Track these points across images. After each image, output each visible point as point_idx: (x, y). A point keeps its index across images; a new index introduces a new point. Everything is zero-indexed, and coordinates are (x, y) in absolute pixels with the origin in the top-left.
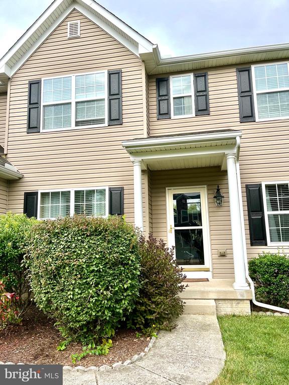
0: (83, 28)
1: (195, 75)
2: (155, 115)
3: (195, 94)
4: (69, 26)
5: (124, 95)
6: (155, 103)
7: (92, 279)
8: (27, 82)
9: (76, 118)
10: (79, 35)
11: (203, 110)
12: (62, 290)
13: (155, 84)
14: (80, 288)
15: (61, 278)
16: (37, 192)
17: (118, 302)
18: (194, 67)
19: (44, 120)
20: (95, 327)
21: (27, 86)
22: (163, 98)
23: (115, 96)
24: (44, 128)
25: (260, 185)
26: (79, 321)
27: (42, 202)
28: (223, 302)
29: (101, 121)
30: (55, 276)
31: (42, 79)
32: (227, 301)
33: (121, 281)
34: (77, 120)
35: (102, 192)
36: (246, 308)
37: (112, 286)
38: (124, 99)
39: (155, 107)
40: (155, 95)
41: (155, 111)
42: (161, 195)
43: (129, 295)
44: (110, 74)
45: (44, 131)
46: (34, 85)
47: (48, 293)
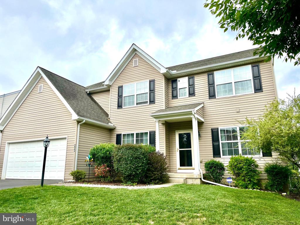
0: (139, 62)
1: (188, 78)
2: (171, 97)
3: (189, 87)
4: (134, 61)
5: (156, 90)
6: (171, 92)
7: (129, 162)
8: (117, 87)
9: (137, 101)
10: (138, 65)
11: (192, 94)
12: (121, 165)
13: (171, 83)
14: (126, 165)
15: (121, 162)
16: (121, 134)
17: (138, 170)
18: (188, 74)
19: (124, 102)
20: (131, 177)
21: (118, 88)
22: (175, 89)
23: (152, 91)
24: (124, 106)
25: (218, 129)
26: (126, 174)
27: (123, 138)
28: (189, 179)
29: (146, 102)
30: (119, 161)
31: (123, 85)
32: (191, 179)
33: (138, 164)
34: (137, 102)
35: (146, 133)
36: (198, 182)
37: (135, 165)
38: (156, 92)
39: (171, 93)
40: (171, 88)
41: (171, 95)
42: (173, 134)
43: (141, 168)
44: (150, 82)
45: (124, 107)
46: (120, 88)
47: (118, 166)
